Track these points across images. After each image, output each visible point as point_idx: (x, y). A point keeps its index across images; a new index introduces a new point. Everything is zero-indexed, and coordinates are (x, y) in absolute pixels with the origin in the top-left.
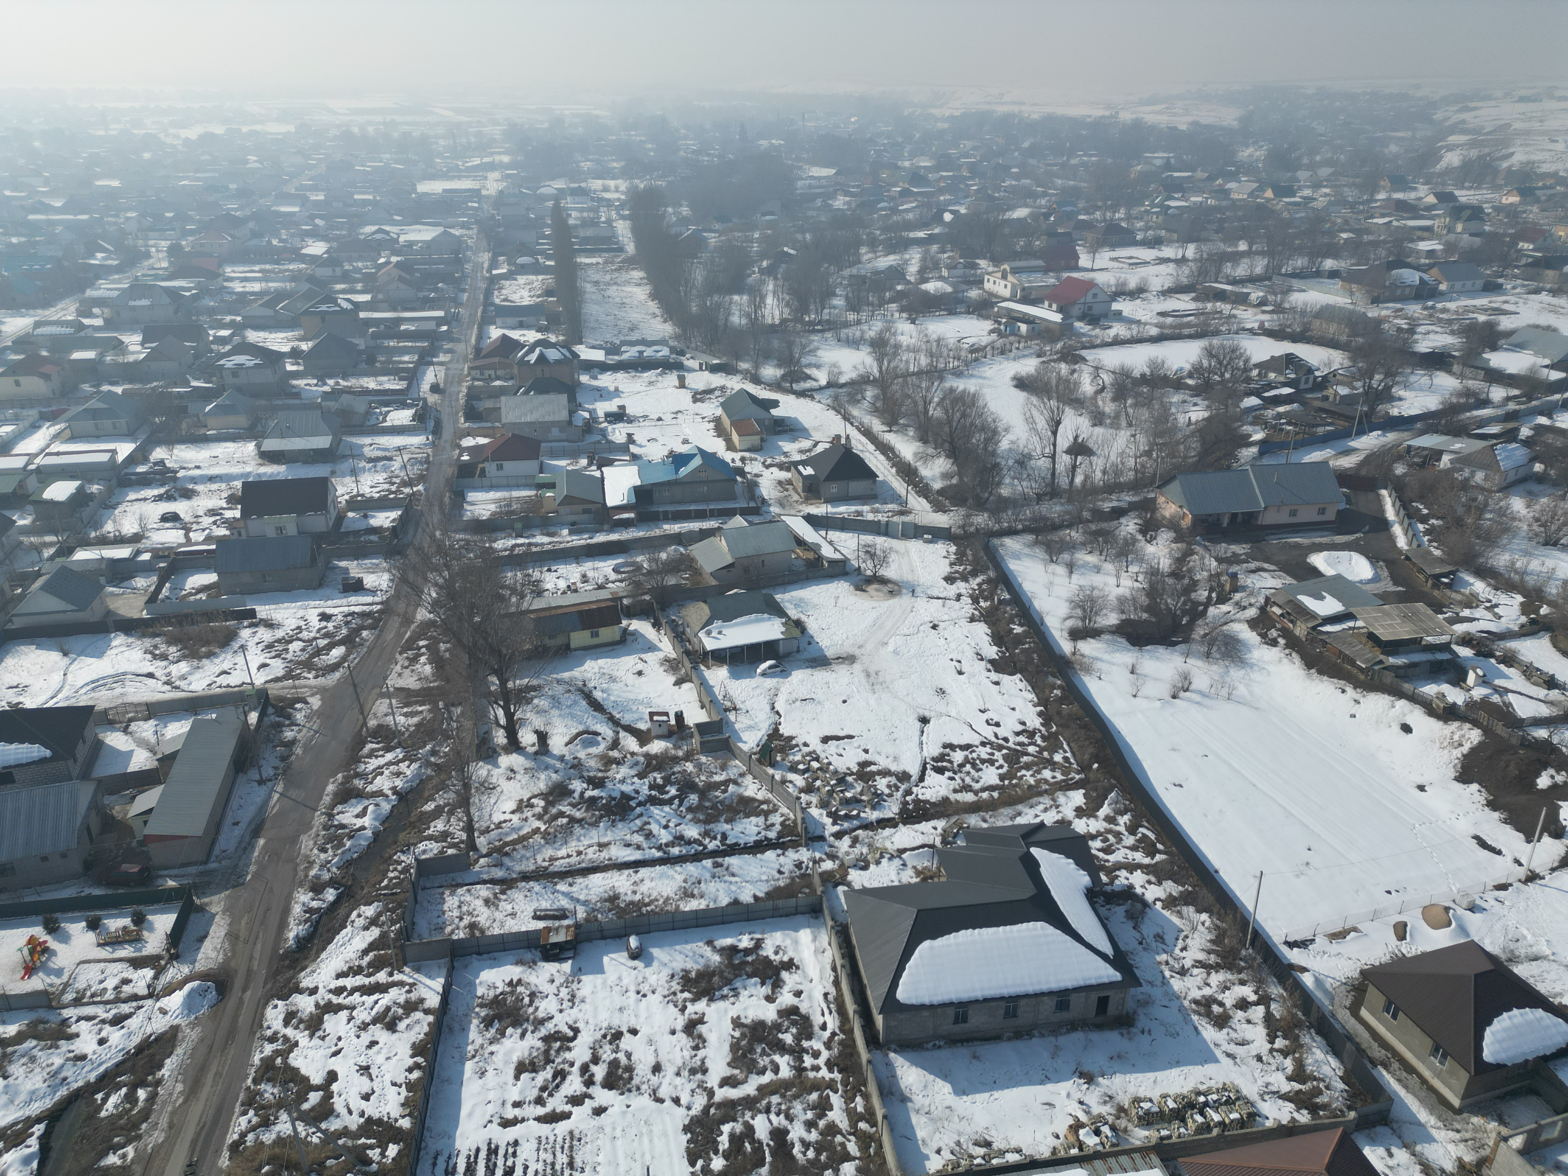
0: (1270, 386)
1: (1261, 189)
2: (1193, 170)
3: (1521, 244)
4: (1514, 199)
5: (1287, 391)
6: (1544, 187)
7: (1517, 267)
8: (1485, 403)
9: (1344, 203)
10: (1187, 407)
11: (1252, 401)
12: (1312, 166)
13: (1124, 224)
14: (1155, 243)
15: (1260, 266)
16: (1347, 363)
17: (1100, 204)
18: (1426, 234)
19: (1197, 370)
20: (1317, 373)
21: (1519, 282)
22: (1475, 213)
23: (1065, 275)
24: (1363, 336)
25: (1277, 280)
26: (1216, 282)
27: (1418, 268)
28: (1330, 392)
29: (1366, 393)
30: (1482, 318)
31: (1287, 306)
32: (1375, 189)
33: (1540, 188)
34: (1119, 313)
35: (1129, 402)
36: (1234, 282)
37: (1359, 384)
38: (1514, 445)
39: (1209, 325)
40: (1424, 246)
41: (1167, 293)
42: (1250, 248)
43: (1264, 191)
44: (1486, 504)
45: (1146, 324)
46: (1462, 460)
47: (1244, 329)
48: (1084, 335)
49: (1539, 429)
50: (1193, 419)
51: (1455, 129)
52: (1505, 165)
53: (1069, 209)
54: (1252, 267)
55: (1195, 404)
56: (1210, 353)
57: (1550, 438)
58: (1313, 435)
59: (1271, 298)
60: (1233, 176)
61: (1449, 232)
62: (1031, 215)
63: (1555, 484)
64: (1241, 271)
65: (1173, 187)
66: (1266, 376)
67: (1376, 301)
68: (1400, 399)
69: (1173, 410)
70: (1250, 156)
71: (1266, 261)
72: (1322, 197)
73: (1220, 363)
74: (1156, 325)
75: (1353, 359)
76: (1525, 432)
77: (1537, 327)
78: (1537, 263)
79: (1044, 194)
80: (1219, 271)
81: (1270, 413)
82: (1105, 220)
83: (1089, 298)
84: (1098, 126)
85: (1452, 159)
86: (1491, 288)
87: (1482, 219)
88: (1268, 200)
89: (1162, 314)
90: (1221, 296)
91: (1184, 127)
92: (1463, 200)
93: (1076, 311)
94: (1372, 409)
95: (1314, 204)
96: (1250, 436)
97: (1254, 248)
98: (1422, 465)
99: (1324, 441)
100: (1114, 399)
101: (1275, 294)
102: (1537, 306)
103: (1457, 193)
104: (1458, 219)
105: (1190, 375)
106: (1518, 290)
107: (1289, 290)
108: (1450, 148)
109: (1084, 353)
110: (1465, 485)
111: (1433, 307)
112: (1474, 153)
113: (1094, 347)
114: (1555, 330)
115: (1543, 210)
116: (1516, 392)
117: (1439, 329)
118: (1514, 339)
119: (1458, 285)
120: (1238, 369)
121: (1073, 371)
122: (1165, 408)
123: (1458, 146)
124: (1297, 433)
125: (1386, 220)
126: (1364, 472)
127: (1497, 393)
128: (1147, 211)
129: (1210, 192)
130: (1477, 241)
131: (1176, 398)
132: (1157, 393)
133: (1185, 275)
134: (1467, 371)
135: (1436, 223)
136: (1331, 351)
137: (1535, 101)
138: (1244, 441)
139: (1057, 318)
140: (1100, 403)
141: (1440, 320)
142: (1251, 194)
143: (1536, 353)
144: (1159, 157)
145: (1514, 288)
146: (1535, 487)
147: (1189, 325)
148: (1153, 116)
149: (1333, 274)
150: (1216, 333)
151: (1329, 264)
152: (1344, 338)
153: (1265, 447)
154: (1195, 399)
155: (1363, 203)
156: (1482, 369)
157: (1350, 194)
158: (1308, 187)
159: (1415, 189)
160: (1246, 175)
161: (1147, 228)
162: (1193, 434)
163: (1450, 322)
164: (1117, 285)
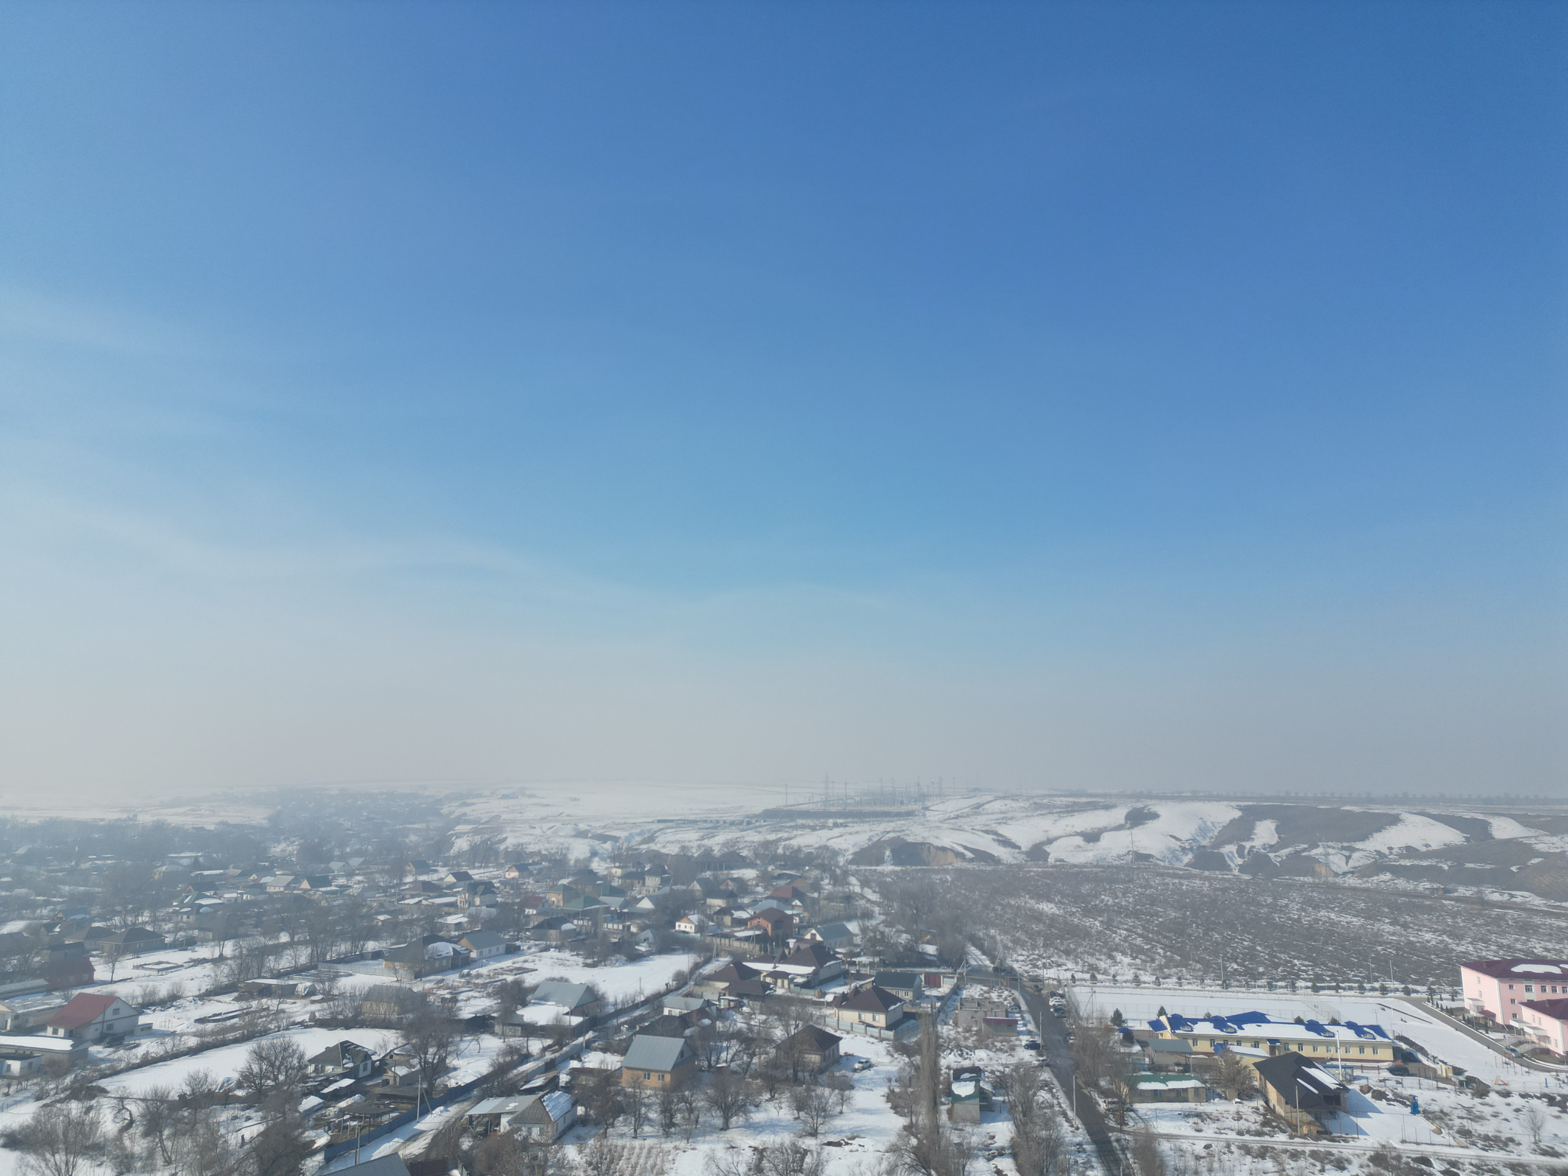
0: (329, 1081)
1: (297, 880)
2: (225, 867)
3: (527, 910)
4: (514, 874)
5: (347, 1082)
6: (534, 863)
7: (528, 930)
8: (526, 1057)
9: (377, 888)
10: (239, 1123)
11: (312, 1101)
12: (343, 857)
13: (149, 928)
14: (188, 944)
15: (304, 956)
16: (401, 1042)
17: (118, 908)
18: (452, 910)
19: (247, 1078)
20: (374, 1058)
21: (532, 942)
22: (487, 888)
23: (76, 992)
24: (411, 1011)
25: (323, 968)
26: (260, 977)
27: (450, 940)
28: (389, 1075)
29: (423, 1069)
30: (510, 978)
31: (336, 992)
32: (402, 874)
33: (530, 864)
34: (148, 1027)
35: (166, 1132)
36: (279, 975)
37: (415, 1061)
38: (558, 1093)
39: (256, 1025)
40: (452, 920)
41: (205, 996)
42: (292, 938)
43: (300, 883)
44: (546, 1160)
45: (182, 1035)
46: (519, 1119)
47: (294, 1024)
48: (103, 1060)
49: (574, 1072)
50: (247, 1138)
51: (459, 820)
52: (502, 847)
53: (79, 917)
54: (295, 957)
55: (248, 1119)
56: (259, 1056)
57: (583, 1080)
58: (379, 1126)
59: (319, 986)
60: (268, 871)
61: (470, 905)
62: (27, 928)
63: (597, 1123)
64: (285, 962)
65: (203, 886)
66: (323, 1070)
67: (418, 976)
68: (455, 1069)
69: (222, 1131)
70: (283, 851)
71: (309, 950)
72: (356, 884)
73: (272, 1065)
74: (195, 1035)
75: (406, 1037)
76: (564, 1078)
77: (553, 979)
78: (540, 926)
79: (46, 903)
80: (261, 966)
81: (332, 1111)
82: (126, 925)
83: (109, 1014)
84: (112, 830)
85: (462, 844)
86: (512, 950)
87: (494, 893)
88: (305, 891)
89: (201, 1021)
90: (266, 992)
91: (212, 828)
92: (476, 877)
93: (92, 1032)
94: (431, 1085)
95: (350, 891)
96: (314, 1142)
97: (296, 939)
98: (485, 1134)
99: (391, 1130)
100: (146, 1134)
101: (323, 982)
102: (550, 961)
103: (471, 872)
104: (475, 894)
105: (239, 1086)
106: (533, 950)
107: (337, 976)
108: (459, 836)
109: (103, 1083)
110: (525, 1145)
111: (469, 975)
112: (478, 839)
113: (116, 1072)
114: (567, 981)
115: (537, 881)
116: (549, 1042)
117: (477, 994)
118: (538, 993)
119: (486, 951)
120: (292, 1068)
121: (89, 1109)
122: (212, 1131)
123: (465, 833)
124: (362, 1128)
125: (417, 900)
126: (433, 1155)
127: (535, 1046)
128: (175, 912)
129: (245, 888)
130: (493, 911)
131: (224, 1116)
132: (201, 1114)
133: (224, 974)
134: (507, 1029)
135: (458, 899)
136: (385, 1032)
137: (513, 798)
138: (308, 1150)
139: (66, 1045)
140: (127, 1143)
141: (476, 985)
142: (287, 887)
143: (558, 1003)
144: (186, 857)
145: (529, 948)
146: (581, 1131)
147: (233, 1028)
148: (175, 818)
149: (377, 955)
150: (265, 1032)
151: (371, 946)
152: (394, 1017)
153: (332, 1151)
154: (248, 1113)
155: (394, 887)
156: (518, 1025)
157: (382, 880)
158: (342, 876)
159: (436, 871)
160: (280, 868)
161: (177, 930)
162: (248, 1155)
163: (485, 986)
164: (144, 996)
